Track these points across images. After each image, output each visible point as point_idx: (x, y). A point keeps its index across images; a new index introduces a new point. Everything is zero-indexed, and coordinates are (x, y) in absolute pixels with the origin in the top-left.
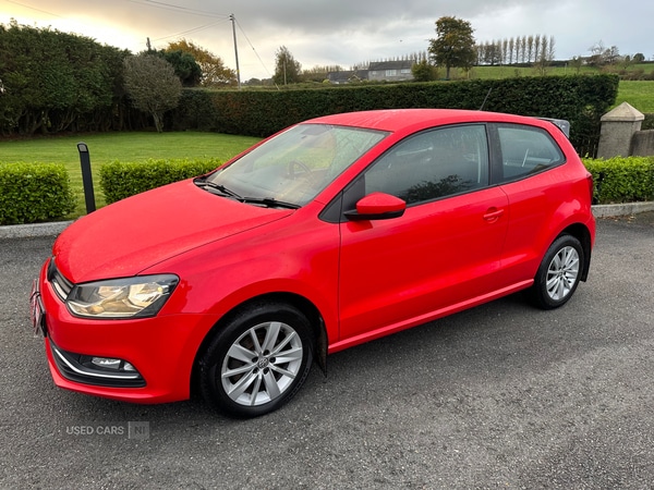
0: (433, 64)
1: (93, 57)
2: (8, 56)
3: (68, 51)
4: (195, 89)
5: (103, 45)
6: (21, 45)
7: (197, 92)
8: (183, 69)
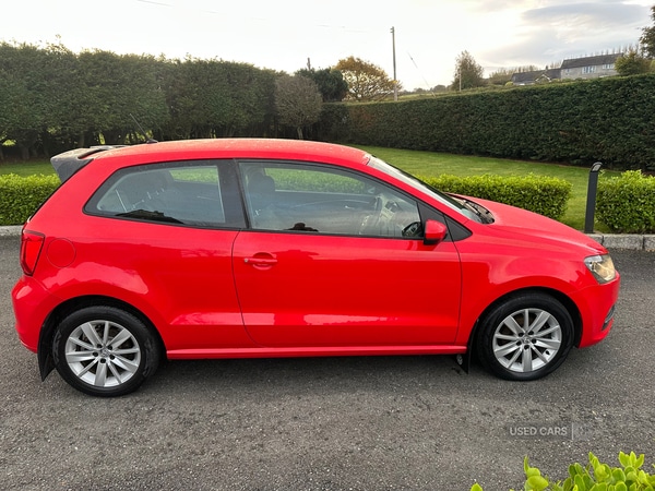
0: (646, 54)
1: (250, 79)
2: (181, 85)
3: (229, 76)
4: (337, 103)
5: (262, 69)
6: (191, 74)
7: (339, 107)
8: (329, 85)
